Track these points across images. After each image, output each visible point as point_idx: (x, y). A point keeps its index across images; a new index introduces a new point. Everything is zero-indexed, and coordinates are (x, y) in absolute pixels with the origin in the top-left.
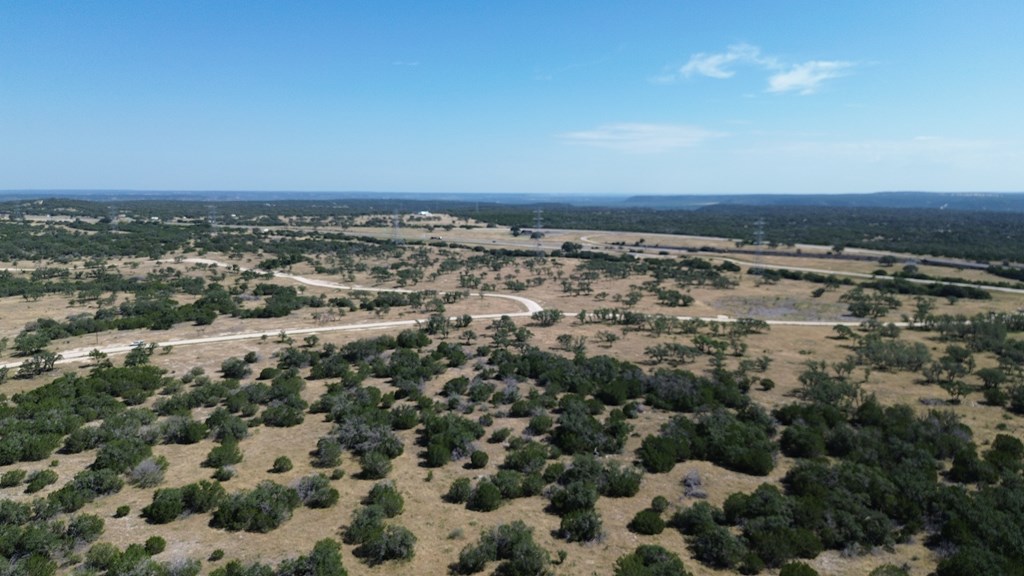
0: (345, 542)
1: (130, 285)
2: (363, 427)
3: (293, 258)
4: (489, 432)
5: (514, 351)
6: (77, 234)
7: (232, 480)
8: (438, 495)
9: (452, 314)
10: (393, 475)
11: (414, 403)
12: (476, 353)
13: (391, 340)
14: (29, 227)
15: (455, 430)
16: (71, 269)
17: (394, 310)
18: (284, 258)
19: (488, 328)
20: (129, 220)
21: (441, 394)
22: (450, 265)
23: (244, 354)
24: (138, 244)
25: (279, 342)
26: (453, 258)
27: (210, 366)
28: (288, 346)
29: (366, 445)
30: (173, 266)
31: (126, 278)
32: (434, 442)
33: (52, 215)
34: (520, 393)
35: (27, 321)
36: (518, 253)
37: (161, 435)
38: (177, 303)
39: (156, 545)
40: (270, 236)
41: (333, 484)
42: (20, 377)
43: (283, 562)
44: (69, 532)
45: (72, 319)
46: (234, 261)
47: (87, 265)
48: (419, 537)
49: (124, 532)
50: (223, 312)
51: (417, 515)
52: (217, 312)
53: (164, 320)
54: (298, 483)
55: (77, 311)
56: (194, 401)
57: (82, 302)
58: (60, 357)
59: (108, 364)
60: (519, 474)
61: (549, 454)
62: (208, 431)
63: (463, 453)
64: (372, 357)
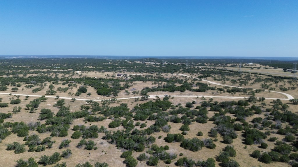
0: (217, 160)
1: (165, 80)
2: (225, 128)
3: (208, 75)
4: (269, 137)
5: (281, 111)
6: (155, 67)
7: (186, 135)
8: (248, 154)
9: (258, 96)
10: (233, 144)
11: (242, 123)
12: (265, 110)
13: (236, 102)
14: (145, 65)
15: (256, 134)
16: (153, 75)
17: (237, 93)
18: (205, 75)
19: (271, 103)
20: (167, 64)
21: (251, 122)
22: (258, 80)
23: (192, 101)
24: (168, 70)
25: (202, 99)
26: (259, 78)
27: (183, 103)
28: (204, 100)
29: (225, 133)
30: (176, 76)
31: (165, 78)
32: (248, 137)
33: (150, 62)
34: (282, 126)
35: (143, 87)
36: (285, 78)
37: (170, 120)
38: (176, 86)
39: (167, 148)
40: (202, 69)
41: (214, 143)
42: (141, 100)
43: (198, 161)
44: (148, 140)
45: (152, 87)
46: (191, 76)
47: (157, 75)
48: (240, 165)
49: (160, 143)
50: (187, 89)
51: (240, 158)
52: (186, 89)
53: (173, 90)
54: (204, 140)
55: (154, 86)
56: (179, 112)
57: (155, 84)
58: (149, 97)
59: (159, 100)
60: (279, 154)
61: (292, 149)
62: (181, 121)
63: (258, 142)
64: (229, 107)
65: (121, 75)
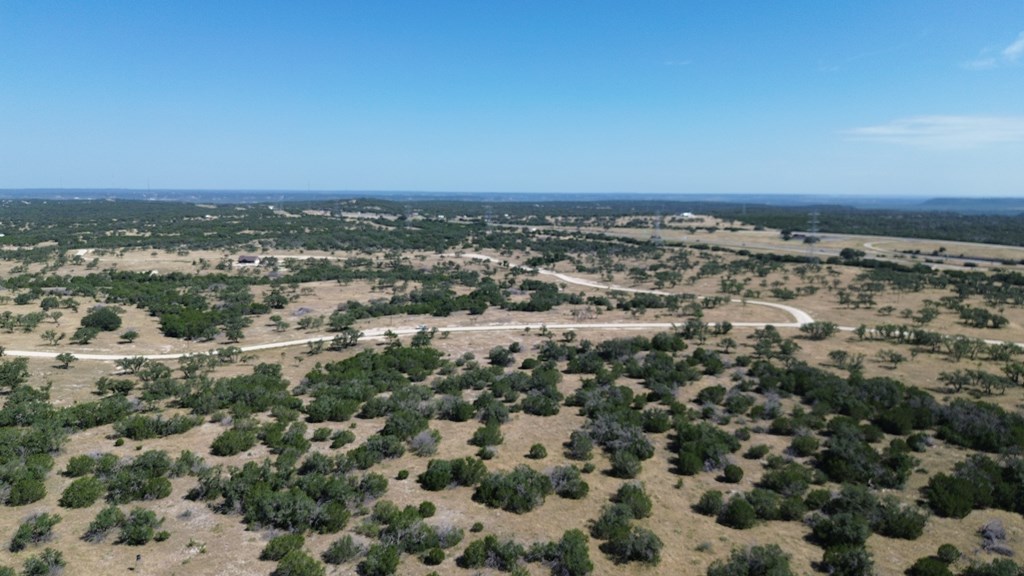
0: (592, 535)
1: (418, 276)
2: (615, 425)
3: (556, 256)
4: (745, 446)
5: (778, 364)
6: (380, 228)
7: (494, 460)
8: (688, 504)
9: (711, 319)
10: (642, 477)
11: (666, 408)
12: (734, 362)
13: (646, 341)
14: (344, 222)
15: (708, 440)
16: (374, 259)
17: (650, 312)
18: (549, 256)
19: (750, 337)
20: (420, 218)
21: (695, 401)
22: (712, 269)
23: (509, 344)
24: (426, 240)
25: (540, 335)
26: (714, 262)
27: (480, 352)
28: (548, 340)
29: (616, 443)
30: (453, 260)
31: (416, 269)
32: (687, 450)
33: (362, 212)
34: (782, 409)
35: (338, 302)
36: (788, 259)
37: (436, 411)
38: (455, 293)
39: (428, 509)
40: (537, 235)
41: (584, 477)
42: (332, 349)
43: (535, 544)
44: (361, 487)
45: (373, 302)
46: (505, 258)
47: (386, 256)
48: (666, 543)
49: (404, 494)
50: (493, 304)
51: (664, 521)
52: (488, 303)
53: (444, 309)
54: (551, 471)
55: (376, 296)
56: (465, 383)
57: (381, 288)
58: (362, 335)
59: (398, 344)
60: (777, 495)
61: (813, 479)
62: (475, 412)
63: (716, 465)
64: (626, 357)
65: (253, 262)
